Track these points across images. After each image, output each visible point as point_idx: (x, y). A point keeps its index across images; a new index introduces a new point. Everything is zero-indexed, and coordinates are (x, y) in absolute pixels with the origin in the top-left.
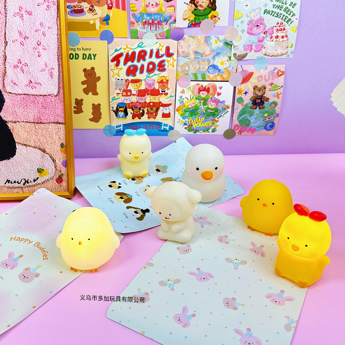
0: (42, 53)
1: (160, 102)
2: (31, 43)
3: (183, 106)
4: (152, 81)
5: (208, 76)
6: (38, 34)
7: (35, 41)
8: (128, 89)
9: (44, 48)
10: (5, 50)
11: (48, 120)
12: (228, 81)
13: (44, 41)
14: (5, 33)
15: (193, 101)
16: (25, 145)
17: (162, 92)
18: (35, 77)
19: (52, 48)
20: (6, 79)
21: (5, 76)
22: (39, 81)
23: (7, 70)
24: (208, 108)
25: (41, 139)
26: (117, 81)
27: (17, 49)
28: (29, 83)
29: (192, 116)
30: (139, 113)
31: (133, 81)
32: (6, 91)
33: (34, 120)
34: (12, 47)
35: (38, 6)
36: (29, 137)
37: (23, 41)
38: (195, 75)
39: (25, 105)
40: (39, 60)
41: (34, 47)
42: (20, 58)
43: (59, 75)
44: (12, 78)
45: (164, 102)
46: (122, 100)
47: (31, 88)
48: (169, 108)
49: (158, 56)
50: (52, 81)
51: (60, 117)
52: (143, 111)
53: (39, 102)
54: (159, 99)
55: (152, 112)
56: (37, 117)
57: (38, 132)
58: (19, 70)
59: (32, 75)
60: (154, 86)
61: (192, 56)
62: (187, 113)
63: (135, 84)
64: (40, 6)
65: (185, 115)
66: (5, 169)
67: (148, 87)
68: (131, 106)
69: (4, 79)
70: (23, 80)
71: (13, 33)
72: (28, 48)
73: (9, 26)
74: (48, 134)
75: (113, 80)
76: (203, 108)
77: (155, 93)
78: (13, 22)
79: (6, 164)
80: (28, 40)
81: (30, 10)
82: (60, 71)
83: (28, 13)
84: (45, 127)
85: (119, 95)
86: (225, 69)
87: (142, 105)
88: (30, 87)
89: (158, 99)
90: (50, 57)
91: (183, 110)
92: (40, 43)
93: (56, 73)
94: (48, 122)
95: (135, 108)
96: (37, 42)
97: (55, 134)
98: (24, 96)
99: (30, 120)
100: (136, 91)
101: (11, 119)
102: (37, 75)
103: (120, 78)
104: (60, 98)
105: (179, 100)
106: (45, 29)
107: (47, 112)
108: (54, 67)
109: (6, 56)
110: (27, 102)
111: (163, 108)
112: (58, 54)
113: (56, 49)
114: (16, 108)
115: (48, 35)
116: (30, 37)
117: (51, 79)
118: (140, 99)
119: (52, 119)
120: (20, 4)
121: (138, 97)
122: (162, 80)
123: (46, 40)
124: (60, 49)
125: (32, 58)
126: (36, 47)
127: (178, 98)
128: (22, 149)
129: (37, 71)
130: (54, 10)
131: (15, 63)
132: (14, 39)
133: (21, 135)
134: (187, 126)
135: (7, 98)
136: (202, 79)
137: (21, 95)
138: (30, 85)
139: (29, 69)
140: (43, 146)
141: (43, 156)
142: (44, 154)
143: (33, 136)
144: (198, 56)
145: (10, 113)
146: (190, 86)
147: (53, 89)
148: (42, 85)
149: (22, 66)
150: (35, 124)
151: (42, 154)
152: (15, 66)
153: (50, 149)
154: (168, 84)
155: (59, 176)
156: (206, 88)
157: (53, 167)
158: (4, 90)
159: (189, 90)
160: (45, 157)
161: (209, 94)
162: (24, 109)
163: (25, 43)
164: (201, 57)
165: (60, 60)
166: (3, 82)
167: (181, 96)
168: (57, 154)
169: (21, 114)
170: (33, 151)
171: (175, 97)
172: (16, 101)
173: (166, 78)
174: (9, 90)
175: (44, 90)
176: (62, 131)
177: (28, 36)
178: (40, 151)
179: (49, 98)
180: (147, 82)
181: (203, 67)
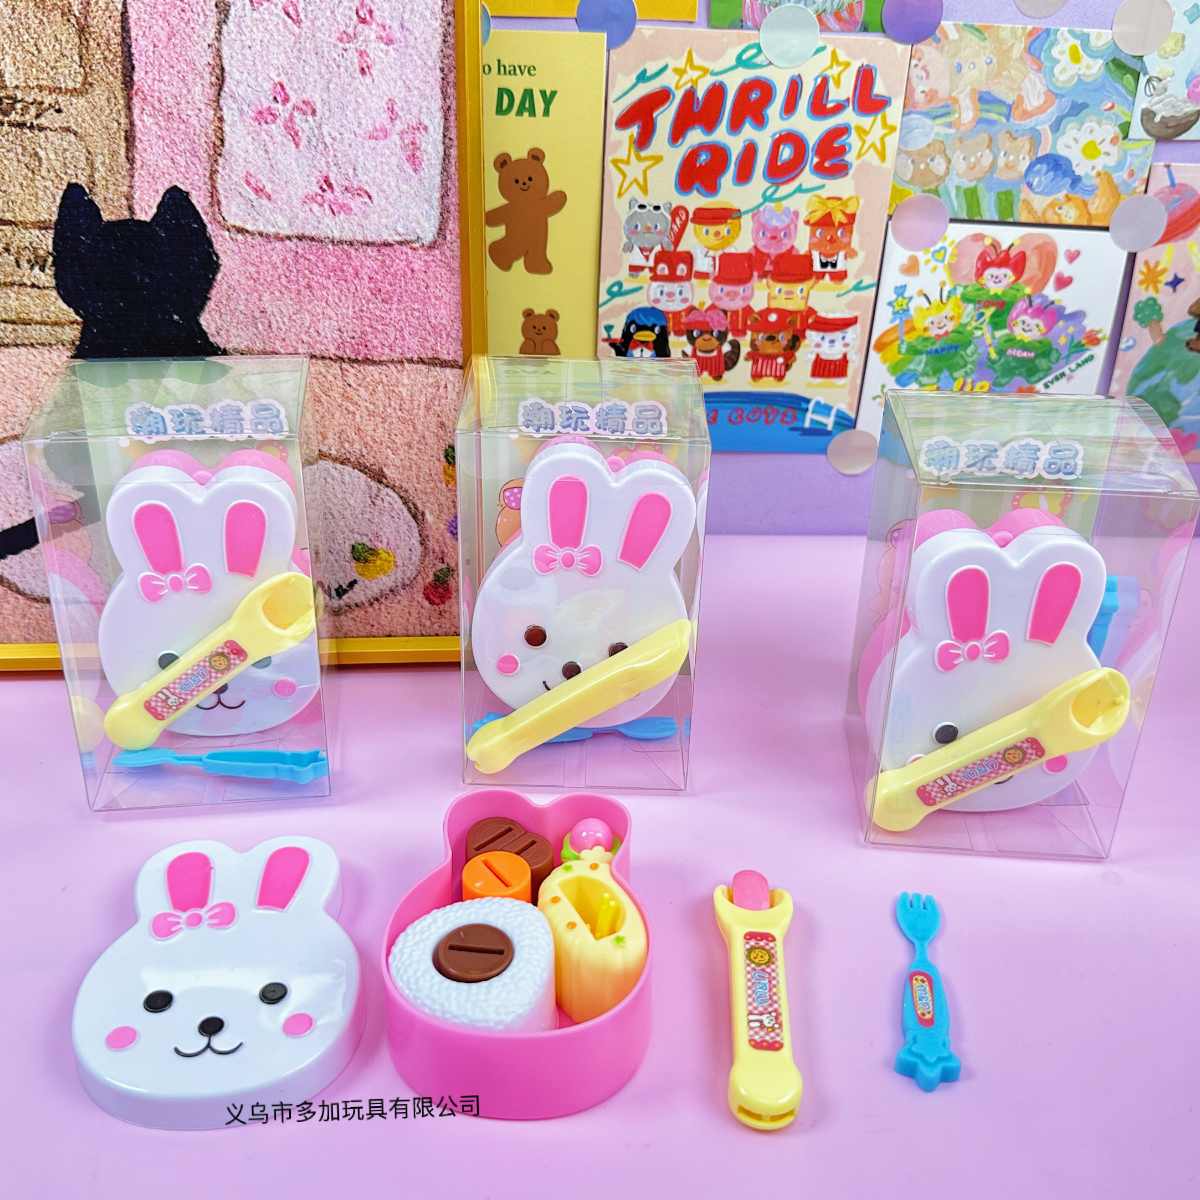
0: (377, 60)
1: (811, 311)
2: (328, 14)
3: (905, 329)
4: (784, 217)
5: (1027, 203)
7: (346, 3)
8: (680, 249)
9: (384, 35)
10: (218, 40)
11: (398, 350)
13: (386, 5)
15: (950, 309)
17: (824, 265)
18: (347, 165)
19: (417, 34)
20: (224, 168)
21: (220, 155)
22: (363, 180)
23: (226, 128)
24: (1011, 340)
25: (368, 428)
26: (635, 213)
27: (268, 36)
28: (321, 188)
29: (936, 372)
30: (715, 353)
31: (705, 217)
32: (223, 222)
33: (338, 348)
34: (247, 27)
38: (971, 196)
39: (304, 284)
40: (363, 90)
41: (343, 28)
42: (284, 80)
43: (446, 156)
44: (250, 165)
45: (827, 312)
46: (652, 297)
47: (328, 212)
48: (844, 338)
49: (819, 108)
50: (414, 182)
51: (444, 336)
52: (736, 346)
53: (363, 273)
54: (807, 298)
55: (770, 351)
56: (354, 334)
57: (356, 398)
58: (276, 129)
59: (331, 153)
60: (790, 237)
61: (967, 113)
62: (918, 358)
63: (713, 229)
65: (911, 367)
67: (764, 242)
68: (684, 324)
69: (216, 171)
70: (297, 176)
72: (318, 34)
74: (395, 409)
75: (620, 209)
76: (989, 340)
77: (793, 269)
82: (450, 139)
84: (385, 380)
87: (734, 322)
88: (326, 206)
89: (803, 298)
90: (411, 77)
91: (904, 347)
92: (371, 12)
93: (432, 146)
94: (395, 356)
95: (702, 333)
96: (355, 9)
97: (422, 406)
98: (300, 244)
99: (323, 347)
100: (714, 259)
101: (245, 343)
102: (351, 152)
103: (650, 201)
104: (446, 257)
105: (890, 304)
107: (392, 315)
108: (426, 122)
109: (222, 69)
110: (311, 272)
111: (821, 334)
112: (446, 61)
113: (434, 42)
114: (266, 297)
117: (412, 173)
118: (728, 294)
119: (413, 346)
121: (720, 287)
122: (829, 215)
124: (453, 41)
125: (336, 80)
126: (350, 31)
127: (887, 293)
129: (353, 136)
131: (260, 101)
135: (229, 252)
136: (1000, 213)
137: (288, 242)
138: (322, 197)
139: (320, 127)
140: (374, 457)
141: (373, 495)
142: (379, 490)
143: (337, 415)
144: (993, 116)
145: (241, 317)
146: (946, 244)
147: (420, 216)
148: (375, 202)
149: (291, 114)
150: (345, 366)
151: (370, 487)
152: (260, 113)
153: (404, 467)
154: (851, 233)
155: (437, 577)
156: (1013, 253)
157: (415, 540)
158: (215, 219)
159: (937, 260)
160: (382, 499)
161: (1020, 281)
162: (300, 301)
163: (305, 9)
164: (1004, 120)
165: (451, 91)
166: (211, 178)
167: (903, 284)
168: (429, 490)
169: (286, 320)
170: (335, 474)
171: (874, 289)
172: (264, 267)
173: (845, 204)
174: (236, 214)
175: (384, 220)
176: (452, 395)
178: (363, 476)
179: (404, 257)
180: (763, 221)
181: (1006, 165)
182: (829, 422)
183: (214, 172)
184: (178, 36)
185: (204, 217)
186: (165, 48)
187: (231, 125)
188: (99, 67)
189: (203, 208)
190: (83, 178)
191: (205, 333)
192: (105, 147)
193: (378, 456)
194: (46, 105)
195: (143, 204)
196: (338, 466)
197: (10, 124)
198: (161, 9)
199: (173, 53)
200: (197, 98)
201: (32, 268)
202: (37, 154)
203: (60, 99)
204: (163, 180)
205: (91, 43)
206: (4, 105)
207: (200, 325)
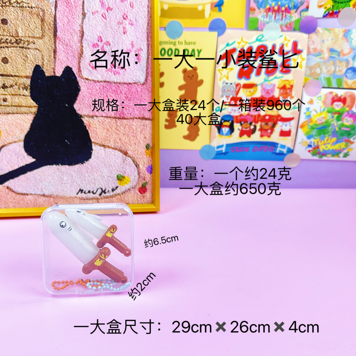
0: (128, 30)
1: (279, 116)
2: (115, 16)
3: (309, 121)
6: (124, 6)
7: (120, 14)
9: (131, 23)
10: (82, 23)
11: (133, 115)
13: (131, 15)
14: (84, 3)
15: (323, 115)
16: (104, 146)
19: (140, 23)
20: (83, 61)
21: (82, 57)
23: (84, 49)
24: (342, 125)
25: (123, 139)
26: (224, 85)
27: (97, 23)
28: (111, 67)
31: (246, 86)
32: (82, 77)
33: (115, 114)
34: (91, 20)
36: (108, 135)
37: (105, 13)
38: (328, 80)
39: (105, 95)
40: (124, 38)
41: (119, 21)
42: (101, 35)
43: (148, 58)
45: (285, 116)
47: (113, 74)
48: (289, 124)
50: (139, 65)
51: (146, 111)
52: (255, 127)
53: (123, 92)
57: (120, 130)
62: (313, 130)
63: (248, 90)
65: (311, 133)
66: (77, 175)
68: (239, 120)
71: (93, 2)
72: (112, 23)
74: (131, 133)
76: (336, 124)
77: (274, 103)
79: (79, 170)
80: (111, 12)
82: (149, 53)
84: (128, 124)
88: (113, 72)
90: (138, 35)
91: (309, 127)
92: (127, 16)
93: (144, 55)
94: (132, 117)
96: (122, 15)
97: (139, 132)
98: (105, 83)
99: (110, 114)
101: (88, 113)
104: (147, 88)
105: (305, 113)
107: (131, 105)
108: (142, 48)
109: (83, 32)
110: (108, 92)
112: (148, 31)
113: (145, 25)
115: (137, 7)
116: (114, 9)
119: (137, 114)
122: (285, 85)
123: (134, 13)
125: (116, 36)
126: (121, 22)
127: (303, 110)
128: (99, 150)
131: (94, 41)
132: (94, 10)
133: (98, 133)
135: (83, 86)
136: (338, 85)
137: (101, 83)
138: (112, 70)
139: (111, 49)
140: (125, 148)
141: (124, 159)
142: (126, 158)
143: (114, 135)
144: (334, 56)
145: (86, 105)
146: (321, 95)
147: (140, 75)
148: (127, 71)
149: (103, 46)
150: (117, 120)
151: (123, 157)
152: (94, 45)
153: (133, 151)
154: (292, 91)
155: (143, 185)
156: (342, 97)
157: (136, 174)
158: (80, 76)
159: (318, 99)
160: (127, 161)
161: (345, 106)
163: (108, 15)
164: (337, 57)
165: (150, 39)
166: (79, 64)
167: (308, 107)
168: (141, 158)
170: (113, 153)
172: (94, 90)
173: (290, 82)
174: (86, 75)
175: (129, 77)
176: (148, 129)
177: (111, 7)
178: (121, 154)
179: (135, 87)
180: (264, 87)
181: (339, 70)
182: (285, 151)
183: (79, 62)
184: (71, 22)
186: (67, 26)
187: (85, 48)
188: (47, 31)
189: (76, 73)
190: (40, 63)
191: (75, 110)
192: (47, 54)
193: (126, 147)
194: (31, 42)
195: (58, 71)
196: (114, 150)
197: (19, 47)
198: (66, 14)
199: (69, 27)
200: (75, 40)
201: (23, 90)
202: (27, 56)
203: (35, 40)
204: (64, 64)
205: (45, 24)
206: (18, 42)
207: (73, 108)
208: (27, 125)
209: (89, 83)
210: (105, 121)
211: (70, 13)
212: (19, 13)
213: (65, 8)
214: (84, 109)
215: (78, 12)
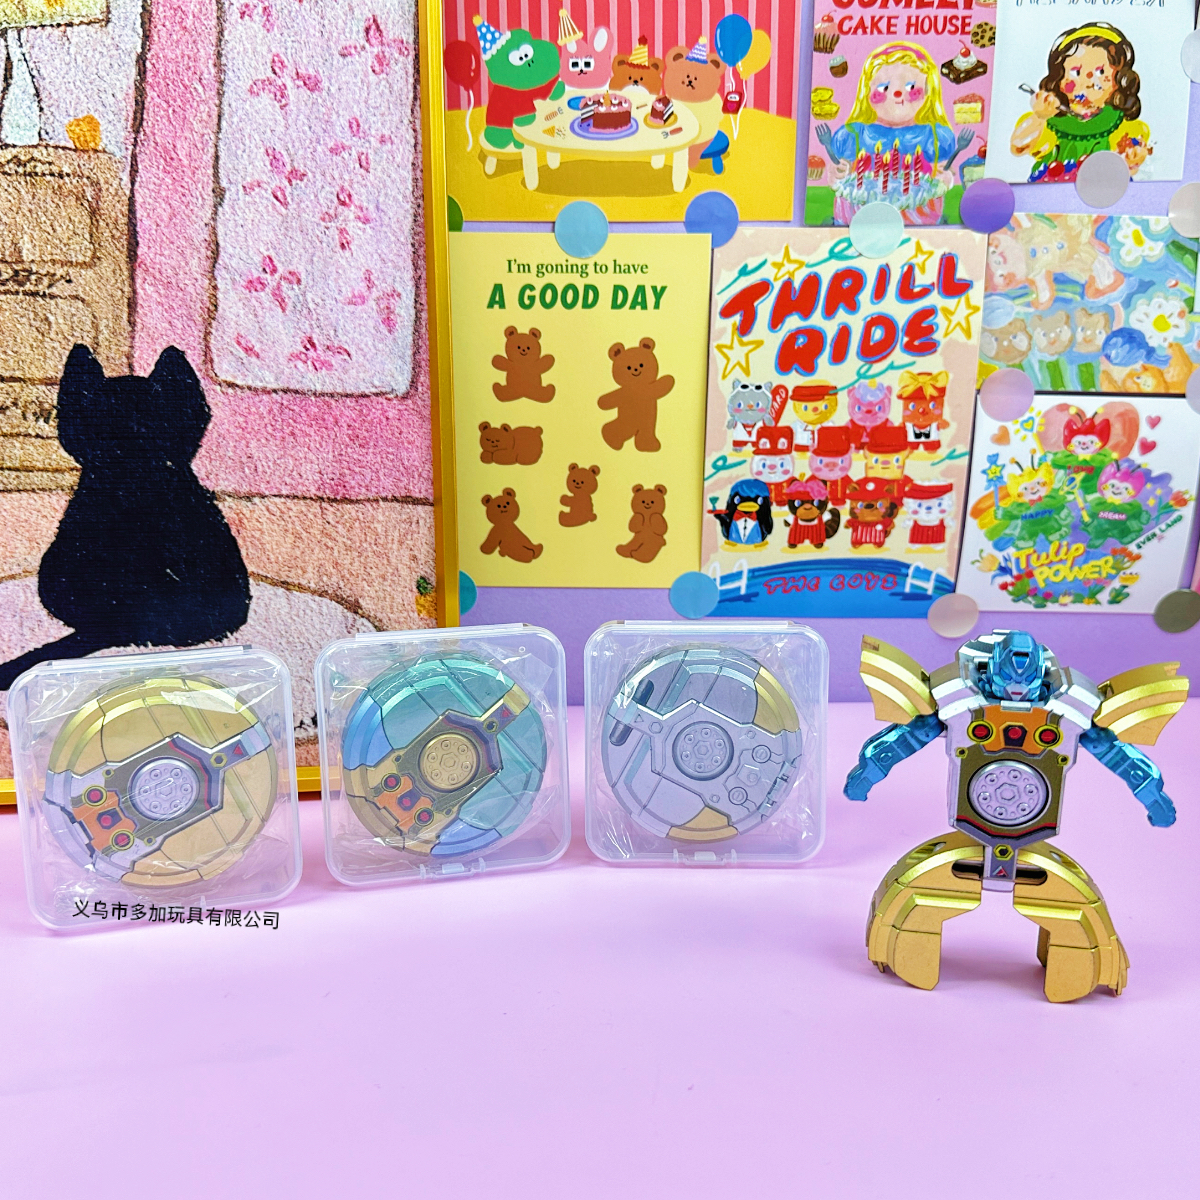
0: (355, 236)
1: (907, 480)
2: (311, 197)
3: (1000, 495)
5: (1107, 374)
6: (341, 164)
7: (327, 188)
8: (780, 424)
9: (361, 215)
10: (214, 219)
11: (374, 489)
12: (1183, 396)
13: (363, 190)
14: (217, 158)
15: (1041, 475)
16: (286, 585)
17: (918, 436)
18: (329, 327)
19: (391, 215)
21: (214, 319)
22: (343, 340)
23: (220, 296)
24: (1102, 503)
25: (345, 562)
26: (738, 392)
27: (259, 217)
28: (305, 347)
29: (1032, 535)
30: (816, 522)
31: (803, 394)
32: (215, 378)
33: (319, 489)
34: (240, 209)
35: (344, 56)
36: (298, 553)
37: (283, 187)
38: (1054, 369)
39: (288, 432)
40: (343, 262)
41: (325, 210)
42: (272, 253)
43: (418, 319)
44: (241, 328)
45: (923, 481)
46: (755, 470)
47: (311, 368)
48: (940, 505)
49: (907, 293)
50: (389, 341)
51: (417, 476)
52: (836, 515)
53: (343, 422)
54: (902, 467)
55: (869, 518)
56: (333, 476)
57: (334, 535)
58: (265, 296)
60: (884, 411)
61: (1044, 293)
62: (1014, 523)
63: (811, 405)
64: (349, 59)
65: (1008, 531)
67: (860, 416)
68: (786, 494)
69: (210, 333)
70: (283, 337)
71: (245, 156)
72: (304, 215)
73: (230, 130)
74: (370, 544)
75: (724, 388)
76: (1081, 504)
77: (887, 440)
78: (247, 114)
80: (302, 184)
81: (312, 72)
82: (421, 304)
83: (305, 84)
84: (361, 517)
85: (745, 448)
86: (1171, 345)
87: (833, 492)
88: (309, 363)
89: (899, 467)
90: (386, 251)
91: (1000, 513)
92: (350, 196)
93: (405, 310)
94: (371, 496)
95: (803, 503)
96: (335, 193)
97: (396, 540)
98: (285, 396)
99: (305, 489)
100: (813, 433)
101: (233, 486)
102: (333, 317)
103: (751, 381)
104: (418, 407)
105: (984, 472)
106: (367, 145)
107: (369, 459)
108: (400, 290)
109: (217, 244)
110: (295, 421)
111: (919, 501)
112: (417, 238)
113: (406, 222)
114: (253, 444)
115: (379, 168)
116: (310, 175)
117: (387, 333)
118: (827, 465)
119: (388, 486)
120: (274, 50)
121: (819, 458)
122: (921, 389)
123: (372, 185)
124: (423, 220)
125: (318, 253)
126: (332, 212)
127: (980, 462)
128: (270, 599)
129: (334, 302)
130: (402, 72)
131: (250, 272)
132: (249, 179)
133: (268, 546)
134: (1008, 579)
135: (220, 404)
136: (1083, 384)
137: (274, 395)
138: (306, 354)
139: (304, 294)
140: (350, 590)
141: (349, 625)
142: (355, 620)
143: (317, 550)
144: (1068, 296)
145: (230, 462)
146: (1033, 415)
147: (393, 370)
148: (354, 358)
149: (279, 283)
150: (324, 505)
151: (346, 618)
152: (251, 282)
153: (378, 599)
154: (942, 405)
156: (1097, 421)
158: (208, 375)
159: (1026, 430)
160: (358, 629)
161: (1107, 447)
162: (284, 447)
163: (292, 194)
164: (1077, 298)
165: (421, 263)
166: (205, 339)
167: (995, 452)
168: (402, 620)
169: (270, 464)
170: (314, 606)
171: (967, 458)
172: (252, 417)
173: (935, 378)
174: (227, 371)
175: (362, 375)
176: (424, 530)
177: (302, 169)
178: (340, 607)
179: (379, 407)
180: (858, 396)
181: (1084, 339)
182: (929, 587)
183: (208, 334)
184: (179, 217)
185: (197, 373)
186: (167, 227)
187: (224, 293)
188: (107, 245)
189: (197, 365)
190: (88, 340)
191: (196, 477)
192: (111, 313)
193: (354, 588)
194: (58, 276)
195: (142, 362)
196: (317, 598)
197: (25, 293)
198: (164, 194)
199: (173, 232)
200: (194, 269)
201: (37, 420)
202: (47, 319)
203: (71, 271)
204: (161, 340)
205: (102, 223)
206: (20, 277)
207: (191, 470)
208: (47, 525)
209: (236, 395)
210: (290, 509)
211: (177, 191)
212: (23, 192)
213: (161, 175)
214: (223, 475)
215: (200, 185)
